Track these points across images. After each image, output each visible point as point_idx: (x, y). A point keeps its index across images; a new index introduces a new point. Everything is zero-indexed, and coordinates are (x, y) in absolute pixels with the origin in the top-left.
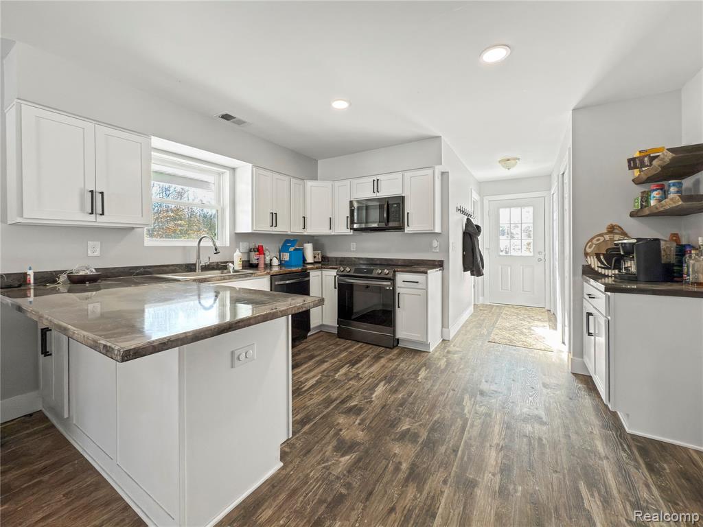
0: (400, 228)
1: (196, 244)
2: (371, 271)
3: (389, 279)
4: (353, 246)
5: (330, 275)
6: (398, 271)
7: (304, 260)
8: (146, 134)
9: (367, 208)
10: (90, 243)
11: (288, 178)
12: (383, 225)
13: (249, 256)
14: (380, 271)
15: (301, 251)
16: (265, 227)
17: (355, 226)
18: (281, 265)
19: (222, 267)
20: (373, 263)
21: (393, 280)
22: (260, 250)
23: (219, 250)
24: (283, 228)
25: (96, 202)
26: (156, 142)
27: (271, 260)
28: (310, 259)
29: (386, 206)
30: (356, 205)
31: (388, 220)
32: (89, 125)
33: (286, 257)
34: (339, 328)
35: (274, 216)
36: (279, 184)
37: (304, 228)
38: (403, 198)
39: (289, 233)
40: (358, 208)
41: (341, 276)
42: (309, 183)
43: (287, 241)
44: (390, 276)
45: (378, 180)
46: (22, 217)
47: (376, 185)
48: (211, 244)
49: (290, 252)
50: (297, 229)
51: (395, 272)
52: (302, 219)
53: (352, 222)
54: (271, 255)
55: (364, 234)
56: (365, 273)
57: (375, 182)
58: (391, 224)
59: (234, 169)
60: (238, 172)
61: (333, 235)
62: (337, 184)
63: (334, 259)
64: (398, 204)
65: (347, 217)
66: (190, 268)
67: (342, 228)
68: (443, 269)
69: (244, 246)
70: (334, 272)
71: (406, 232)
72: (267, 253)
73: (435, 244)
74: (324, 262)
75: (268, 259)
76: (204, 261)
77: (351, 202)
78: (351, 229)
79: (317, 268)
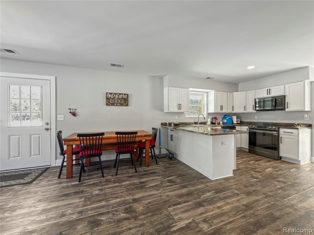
0: (284, 109)
1: (198, 116)
2: (266, 127)
3: (276, 131)
4: (256, 117)
5: (245, 128)
6: (281, 128)
7: (233, 122)
8: (188, 88)
9: (264, 101)
10: (176, 116)
11: (226, 93)
12: (273, 108)
13: (212, 120)
14: (271, 127)
15: (232, 119)
16: (219, 111)
17: (257, 109)
18: (223, 124)
19: (205, 123)
20: (267, 124)
21: (278, 131)
22: (216, 118)
23: (205, 118)
24: (225, 111)
25: (180, 107)
26: (190, 89)
27: (220, 122)
28: (235, 122)
29: (274, 100)
30: (257, 100)
31: (276, 106)
32: (178, 89)
33: (225, 121)
34: (249, 149)
35: (222, 107)
36: (223, 95)
37: (233, 110)
38: (284, 96)
39: (227, 112)
40: (259, 102)
41: (250, 129)
42: (235, 93)
43: (225, 115)
44: (277, 129)
45: (270, 89)
46: (169, 110)
47: (269, 91)
48: (202, 116)
49: (227, 119)
50: (230, 111)
51: (279, 128)
52: (232, 107)
53: (256, 107)
54: (220, 120)
55: (262, 112)
56: (263, 128)
57: (268, 91)
58: (277, 108)
59: (207, 92)
60: (209, 94)
61: (246, 113)
62: (248, 92)
63: (246, 123)
64: (282, 99)
65: (253, 105)
66: (196, 123)
67: (250, 110)
68: (312, 128)
69: (211, 117)
70: (247, 127)
71: (286, 111)
72: (218, 119)
73: (306, 116)
74: (242, 123)
75: (219, 121)
76: (200, 122)
77: (255, 99)
78: (255, 110)
79: (239, 125)
